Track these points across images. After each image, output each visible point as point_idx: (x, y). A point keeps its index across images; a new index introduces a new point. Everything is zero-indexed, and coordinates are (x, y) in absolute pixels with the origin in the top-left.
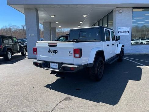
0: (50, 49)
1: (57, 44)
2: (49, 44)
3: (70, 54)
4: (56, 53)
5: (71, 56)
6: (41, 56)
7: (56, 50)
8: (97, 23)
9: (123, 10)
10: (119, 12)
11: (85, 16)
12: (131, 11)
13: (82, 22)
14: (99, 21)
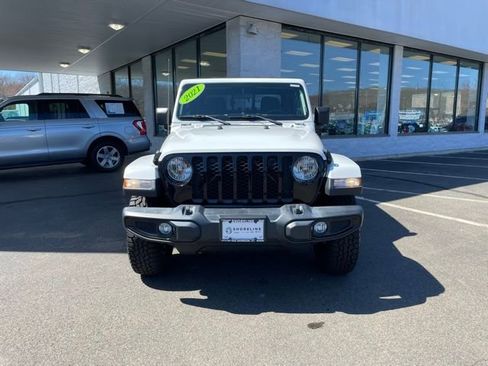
8: (147, 62)
9: (258, 27)
10: (247, 32)
11: (117, 27)
12: (278, 36)
13: (88, 48)
14: (153, 56)
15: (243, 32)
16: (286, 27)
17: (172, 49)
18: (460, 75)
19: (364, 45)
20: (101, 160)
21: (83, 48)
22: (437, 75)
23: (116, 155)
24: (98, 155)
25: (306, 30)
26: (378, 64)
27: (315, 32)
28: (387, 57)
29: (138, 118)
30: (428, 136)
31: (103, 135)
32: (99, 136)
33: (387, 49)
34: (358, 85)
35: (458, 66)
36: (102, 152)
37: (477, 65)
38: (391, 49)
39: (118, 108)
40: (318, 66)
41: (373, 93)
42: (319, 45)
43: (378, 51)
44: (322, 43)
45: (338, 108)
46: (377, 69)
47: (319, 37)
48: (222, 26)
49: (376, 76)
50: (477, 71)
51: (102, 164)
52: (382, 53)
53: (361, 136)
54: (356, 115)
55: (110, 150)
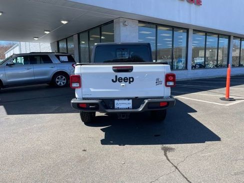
0: (116, 76)
1: (132, 67)
2: (114, 67)
3: (158, 82)
4: (130, 83)
5: (160, 85)
6: (92, 90)
7: (130, 78)
8: (76, 37)
9: (128, 22)
10: (123, 24)
11: (64, 22)
12: (137, 26)
13: (49, 31)
14: (79, 34)
15: (121, 24)
16: (140, 22)
17: (88, 31)
18: (220, 41)
19: (175, 29)
20: (58, 82)
21: (47, 31)
22: (209, 42)
23: (64, 80)
24: (57, 80)
25: (149, 23)
26: (181, 37)
27: (153, 24)
28: (186, 34)
29: (74, 63)
30: (205, 70)
31: (59, 71)
32: (57, 71)
33: (186, 31)
34: (173, 46)
35: (218, 37)
36: (58, 78)
37: (228, 37)
38: (187, 30)
39: (65, 59)
40: (155, 38)
41: (180, 50)
42: (155, 29)
43: (182, 31)
44: (156, 28)
45: (164, 57)
46: (181, 39)
47: (155, 26)
48: (112, 22)
49: (181, 42)
50: (228, 39)
51: (58, 84)
52: (183, 32)
53: (175, 70)
54: (172, 61)
55: (62, 77)
